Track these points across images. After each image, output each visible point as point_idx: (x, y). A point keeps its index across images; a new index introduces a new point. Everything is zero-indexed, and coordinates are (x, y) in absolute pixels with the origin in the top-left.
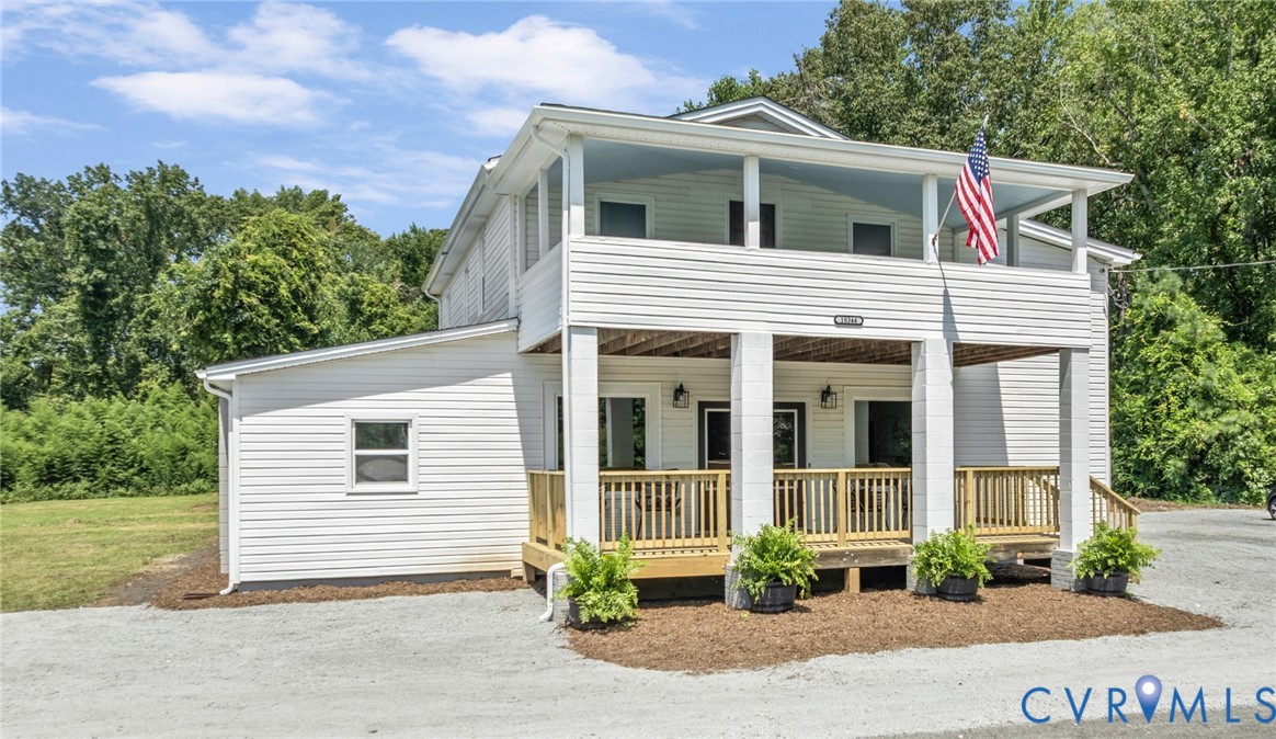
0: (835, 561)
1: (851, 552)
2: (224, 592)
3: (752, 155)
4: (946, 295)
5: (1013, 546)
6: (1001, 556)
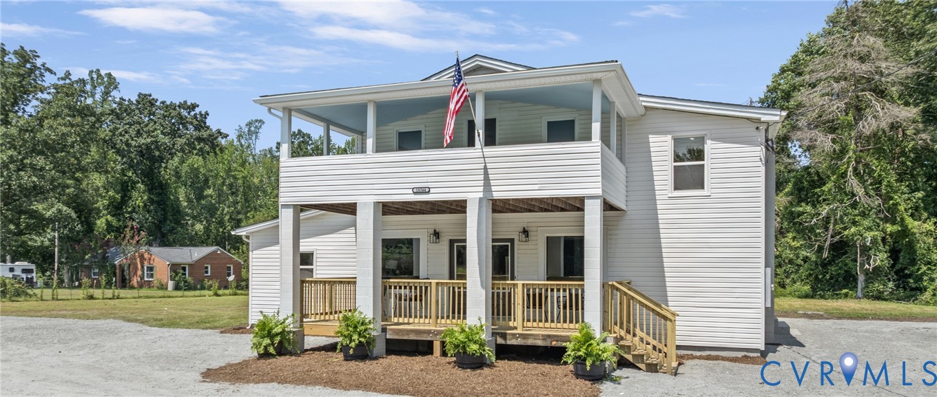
0: (425, 335)
1: (435, 331)
2: (248, 328)
4: (485, 168)
5: (549, 336)
6: (540, 343)
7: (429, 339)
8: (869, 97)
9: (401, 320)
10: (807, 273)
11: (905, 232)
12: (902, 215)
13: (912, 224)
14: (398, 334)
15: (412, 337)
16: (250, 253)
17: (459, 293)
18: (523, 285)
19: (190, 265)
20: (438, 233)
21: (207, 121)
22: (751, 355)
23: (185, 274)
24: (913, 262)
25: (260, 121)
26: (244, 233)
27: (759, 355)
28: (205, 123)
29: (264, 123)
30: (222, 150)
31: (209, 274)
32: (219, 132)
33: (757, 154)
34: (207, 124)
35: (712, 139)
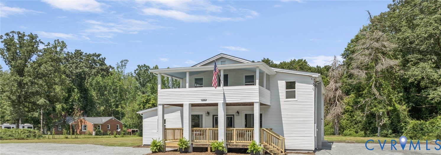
0: (205, 145)
1: (208, 144)
2: (142, 145)
3: (187, 71)
4: (224, 93)
5: (244, 145)
6: (241, 147)
7: (206, 147)
8: (380, 56)
9: (197, 141)
10: (362, 127)
11: (395, 110)
12: (394, 103)
13: (398, 106)
14: (196, 145)
15: (201, 146)
16: (143, 120)
17: (216, 133)
18: (236, 129)
19: (101, 125)
20: (209, 113)
21: (105, 61)
22: (310, 152)
23: (99, 129)
24: (399, 122)
25: (127, 60)
26: (141, 113)
27: (313, 152)
28: (104, 62)
29: (128, 61)
30: (111, 74)
31: (109, 129)
32: (110, 66)
33: (312, 87)
34: (105, 63)
35: (298, 82)
